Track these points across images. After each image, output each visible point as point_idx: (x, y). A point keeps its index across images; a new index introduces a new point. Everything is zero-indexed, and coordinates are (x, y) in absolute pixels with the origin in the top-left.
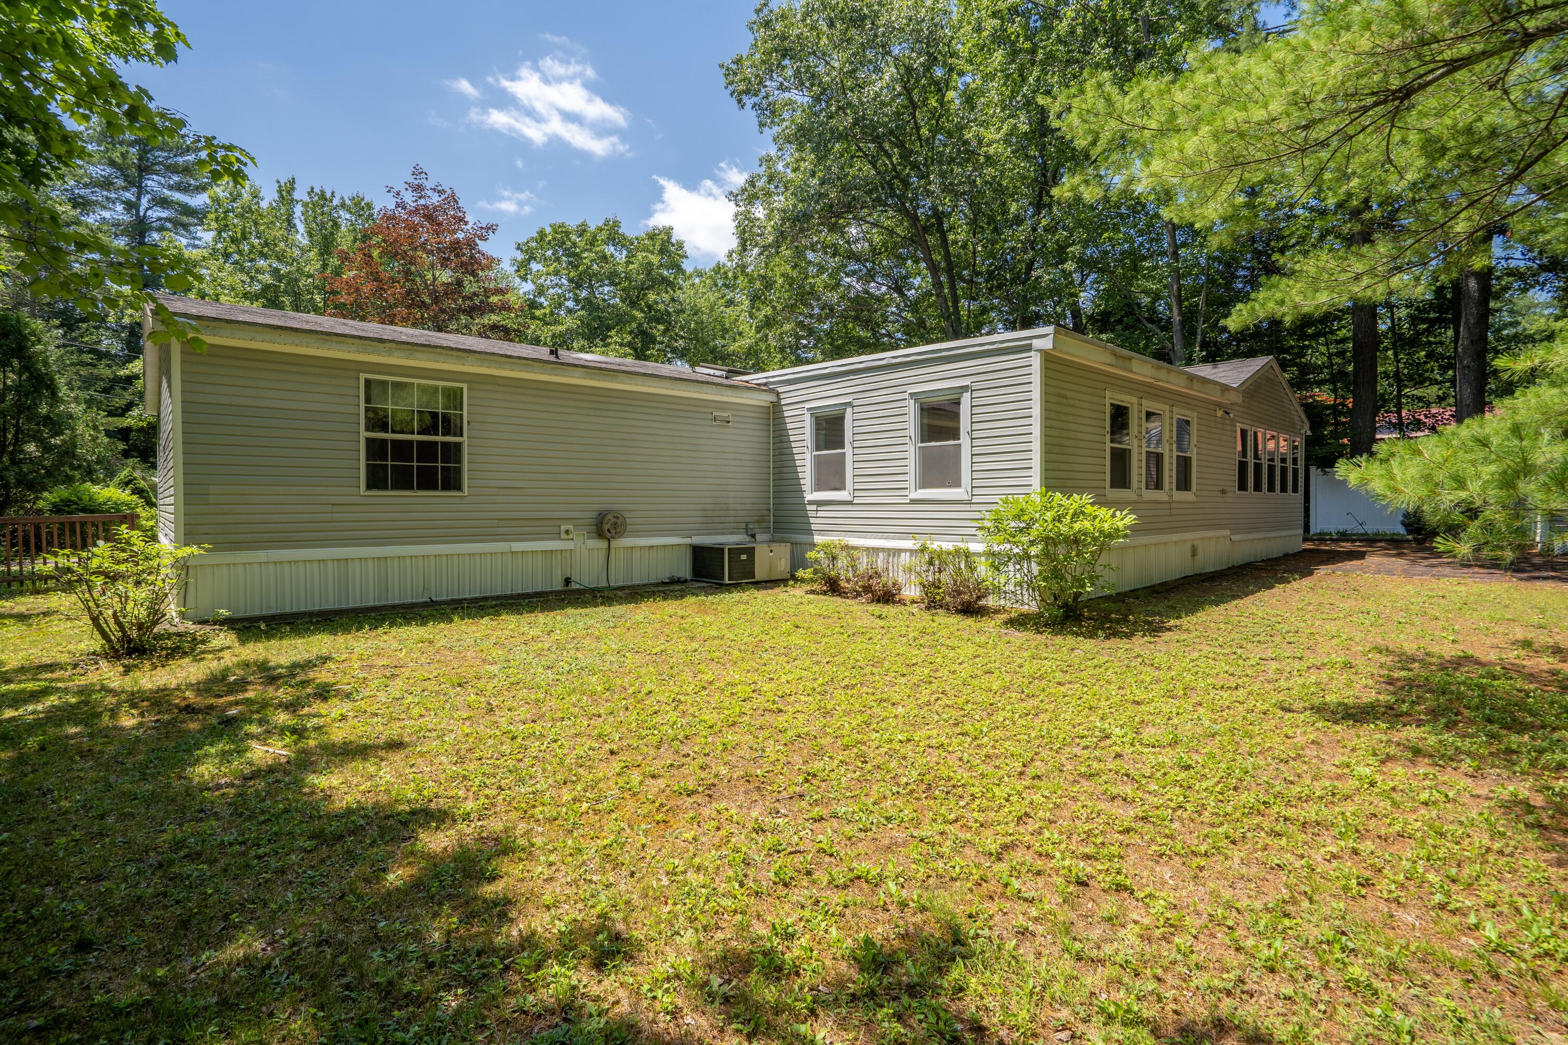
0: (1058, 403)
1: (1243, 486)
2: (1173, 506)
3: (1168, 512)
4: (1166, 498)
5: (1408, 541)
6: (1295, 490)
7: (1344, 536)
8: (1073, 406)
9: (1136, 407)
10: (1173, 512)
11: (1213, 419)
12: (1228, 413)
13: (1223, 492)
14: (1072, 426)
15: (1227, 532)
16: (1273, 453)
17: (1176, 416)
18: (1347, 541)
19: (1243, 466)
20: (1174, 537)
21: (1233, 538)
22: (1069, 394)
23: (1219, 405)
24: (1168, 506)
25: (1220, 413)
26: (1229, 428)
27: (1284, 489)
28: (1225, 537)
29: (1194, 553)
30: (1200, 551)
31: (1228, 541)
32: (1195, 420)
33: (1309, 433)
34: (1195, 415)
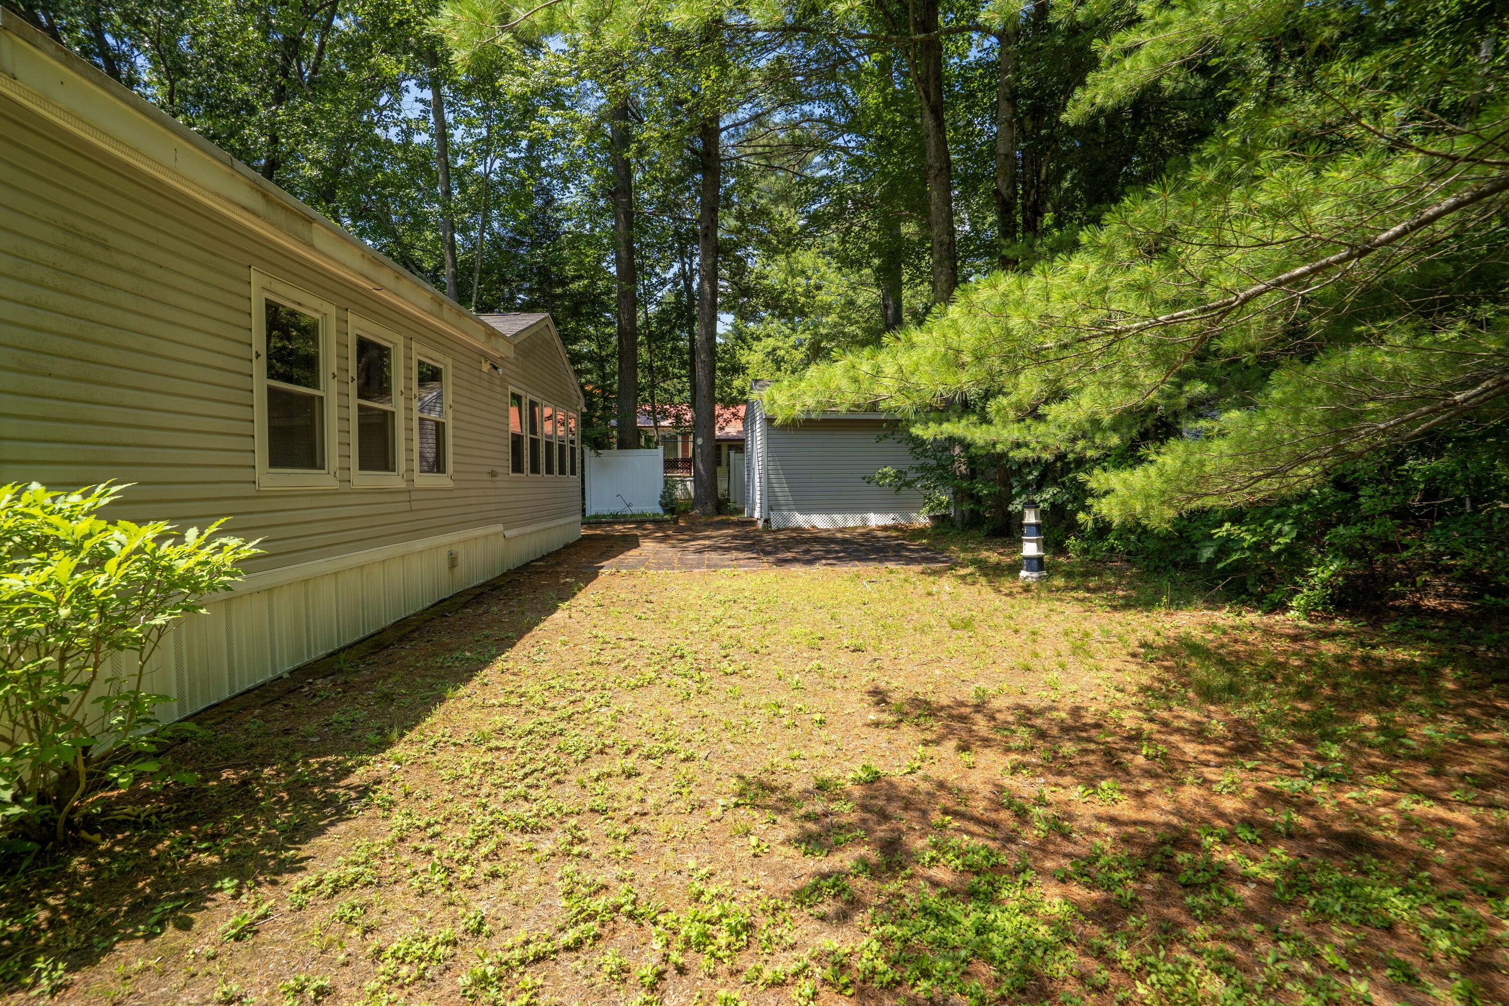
0: (65, 250)
1: (517, 467)
2: (414, 496)
3: (406, 506)
4: (403, 485)
5: (667, 521)
6: (573, 472)
7: (616, 519)
8: (133, 273)
9: (333, 324)
10: (415, 505)
11: (477, 373)
12: (496, 368)
13: (493, 474)
14: (133, 321)
15: (500, 527)
16: (551, 437)
17: (416, 358)
18: (619, 523)
19: (517, 440)
20: (419, 545)
21: (507, 533)
22: (113, 239)
23: (485, 356)
24: (405, 497)
25: (486, 367)
26: (498, 389)
27: (562, 471)
28: (497, 534)
29: (453, 562)
30: (462, 560)
31: (502, 539)
32: (450, 369)
33: (585, 410)
34: (450, 362)
